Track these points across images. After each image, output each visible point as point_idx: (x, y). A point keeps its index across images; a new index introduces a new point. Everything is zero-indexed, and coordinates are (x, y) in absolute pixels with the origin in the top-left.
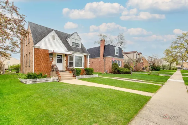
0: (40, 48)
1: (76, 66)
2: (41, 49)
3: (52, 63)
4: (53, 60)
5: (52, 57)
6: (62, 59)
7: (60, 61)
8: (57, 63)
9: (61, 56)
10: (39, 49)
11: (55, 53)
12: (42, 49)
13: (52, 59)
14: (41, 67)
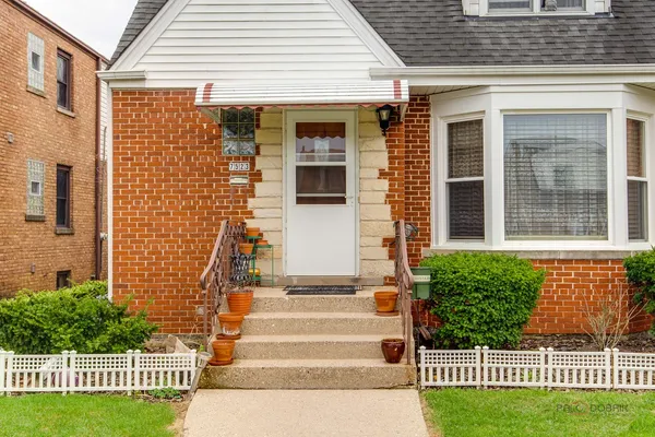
0: (148, 85)
1: (512, 231)
2: (157, 91)
3: (251, 203)
4: (256, 176)
5: (248, 148)
6: (350, 163)
7: (322, 185)
8: (300, 201)
9: (338, 130)
10: (143, 92)
11: (279, 109)
12: (167, 92)
13: (245, 166)
14: (164, 248)
